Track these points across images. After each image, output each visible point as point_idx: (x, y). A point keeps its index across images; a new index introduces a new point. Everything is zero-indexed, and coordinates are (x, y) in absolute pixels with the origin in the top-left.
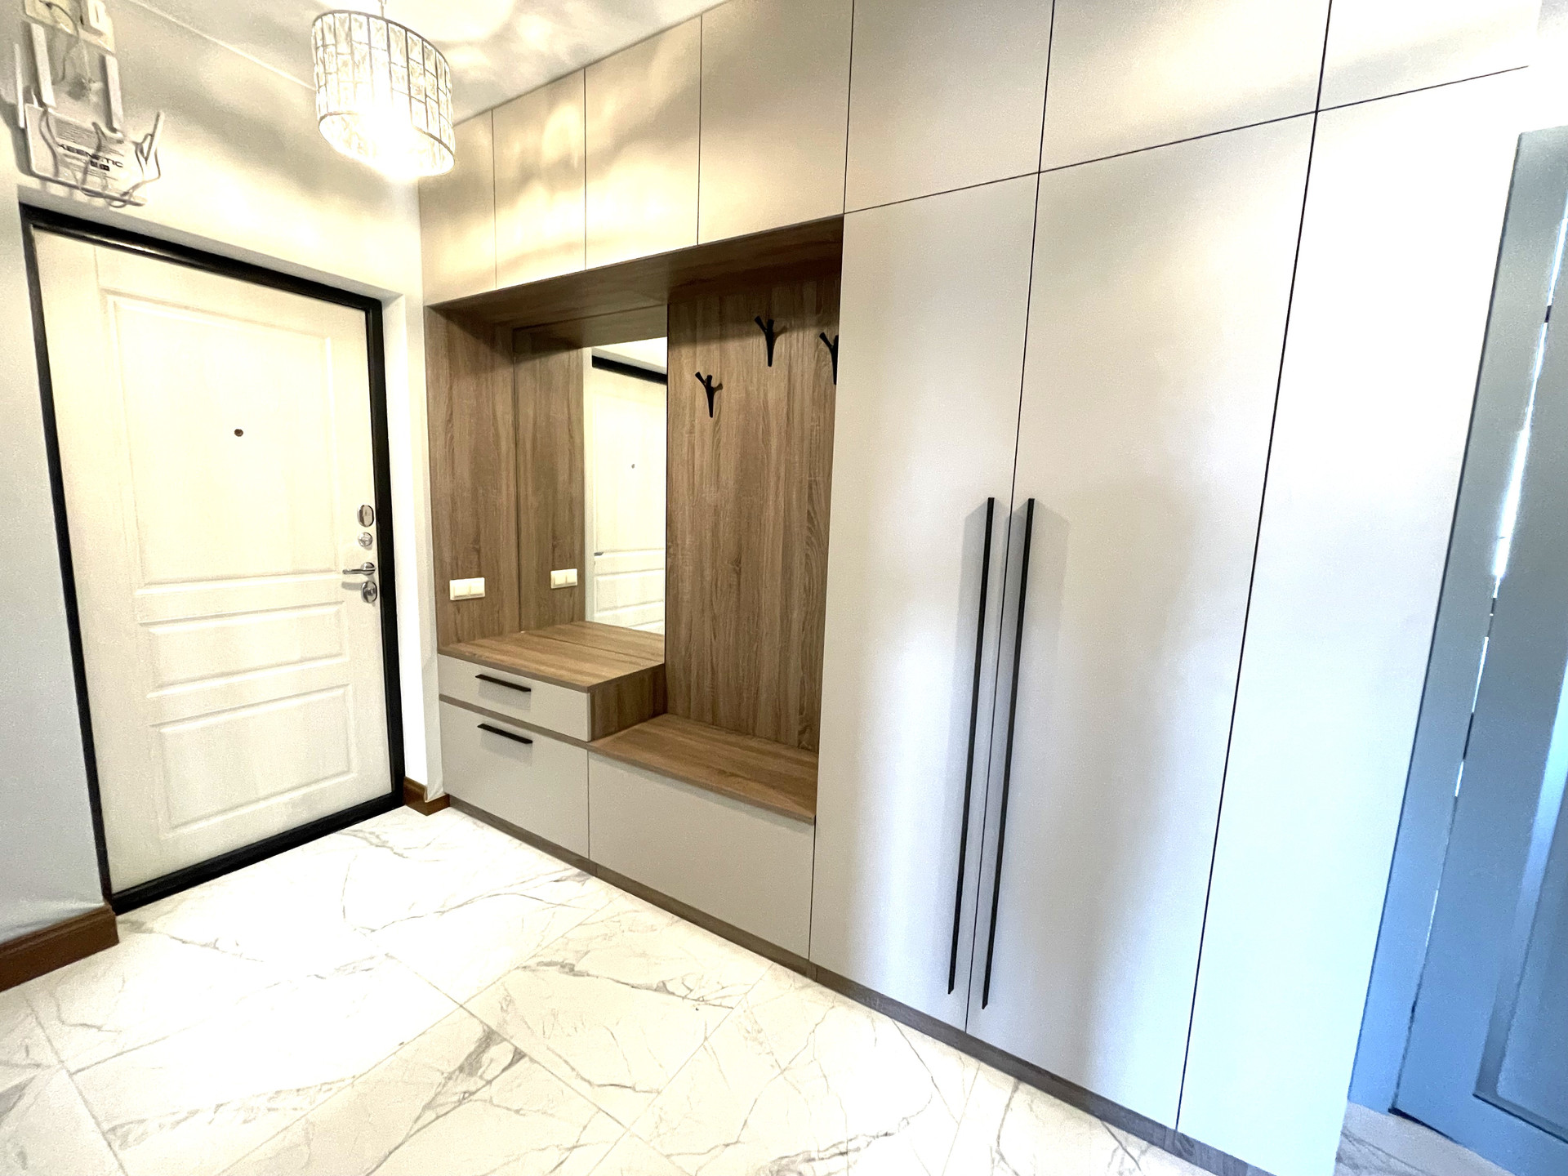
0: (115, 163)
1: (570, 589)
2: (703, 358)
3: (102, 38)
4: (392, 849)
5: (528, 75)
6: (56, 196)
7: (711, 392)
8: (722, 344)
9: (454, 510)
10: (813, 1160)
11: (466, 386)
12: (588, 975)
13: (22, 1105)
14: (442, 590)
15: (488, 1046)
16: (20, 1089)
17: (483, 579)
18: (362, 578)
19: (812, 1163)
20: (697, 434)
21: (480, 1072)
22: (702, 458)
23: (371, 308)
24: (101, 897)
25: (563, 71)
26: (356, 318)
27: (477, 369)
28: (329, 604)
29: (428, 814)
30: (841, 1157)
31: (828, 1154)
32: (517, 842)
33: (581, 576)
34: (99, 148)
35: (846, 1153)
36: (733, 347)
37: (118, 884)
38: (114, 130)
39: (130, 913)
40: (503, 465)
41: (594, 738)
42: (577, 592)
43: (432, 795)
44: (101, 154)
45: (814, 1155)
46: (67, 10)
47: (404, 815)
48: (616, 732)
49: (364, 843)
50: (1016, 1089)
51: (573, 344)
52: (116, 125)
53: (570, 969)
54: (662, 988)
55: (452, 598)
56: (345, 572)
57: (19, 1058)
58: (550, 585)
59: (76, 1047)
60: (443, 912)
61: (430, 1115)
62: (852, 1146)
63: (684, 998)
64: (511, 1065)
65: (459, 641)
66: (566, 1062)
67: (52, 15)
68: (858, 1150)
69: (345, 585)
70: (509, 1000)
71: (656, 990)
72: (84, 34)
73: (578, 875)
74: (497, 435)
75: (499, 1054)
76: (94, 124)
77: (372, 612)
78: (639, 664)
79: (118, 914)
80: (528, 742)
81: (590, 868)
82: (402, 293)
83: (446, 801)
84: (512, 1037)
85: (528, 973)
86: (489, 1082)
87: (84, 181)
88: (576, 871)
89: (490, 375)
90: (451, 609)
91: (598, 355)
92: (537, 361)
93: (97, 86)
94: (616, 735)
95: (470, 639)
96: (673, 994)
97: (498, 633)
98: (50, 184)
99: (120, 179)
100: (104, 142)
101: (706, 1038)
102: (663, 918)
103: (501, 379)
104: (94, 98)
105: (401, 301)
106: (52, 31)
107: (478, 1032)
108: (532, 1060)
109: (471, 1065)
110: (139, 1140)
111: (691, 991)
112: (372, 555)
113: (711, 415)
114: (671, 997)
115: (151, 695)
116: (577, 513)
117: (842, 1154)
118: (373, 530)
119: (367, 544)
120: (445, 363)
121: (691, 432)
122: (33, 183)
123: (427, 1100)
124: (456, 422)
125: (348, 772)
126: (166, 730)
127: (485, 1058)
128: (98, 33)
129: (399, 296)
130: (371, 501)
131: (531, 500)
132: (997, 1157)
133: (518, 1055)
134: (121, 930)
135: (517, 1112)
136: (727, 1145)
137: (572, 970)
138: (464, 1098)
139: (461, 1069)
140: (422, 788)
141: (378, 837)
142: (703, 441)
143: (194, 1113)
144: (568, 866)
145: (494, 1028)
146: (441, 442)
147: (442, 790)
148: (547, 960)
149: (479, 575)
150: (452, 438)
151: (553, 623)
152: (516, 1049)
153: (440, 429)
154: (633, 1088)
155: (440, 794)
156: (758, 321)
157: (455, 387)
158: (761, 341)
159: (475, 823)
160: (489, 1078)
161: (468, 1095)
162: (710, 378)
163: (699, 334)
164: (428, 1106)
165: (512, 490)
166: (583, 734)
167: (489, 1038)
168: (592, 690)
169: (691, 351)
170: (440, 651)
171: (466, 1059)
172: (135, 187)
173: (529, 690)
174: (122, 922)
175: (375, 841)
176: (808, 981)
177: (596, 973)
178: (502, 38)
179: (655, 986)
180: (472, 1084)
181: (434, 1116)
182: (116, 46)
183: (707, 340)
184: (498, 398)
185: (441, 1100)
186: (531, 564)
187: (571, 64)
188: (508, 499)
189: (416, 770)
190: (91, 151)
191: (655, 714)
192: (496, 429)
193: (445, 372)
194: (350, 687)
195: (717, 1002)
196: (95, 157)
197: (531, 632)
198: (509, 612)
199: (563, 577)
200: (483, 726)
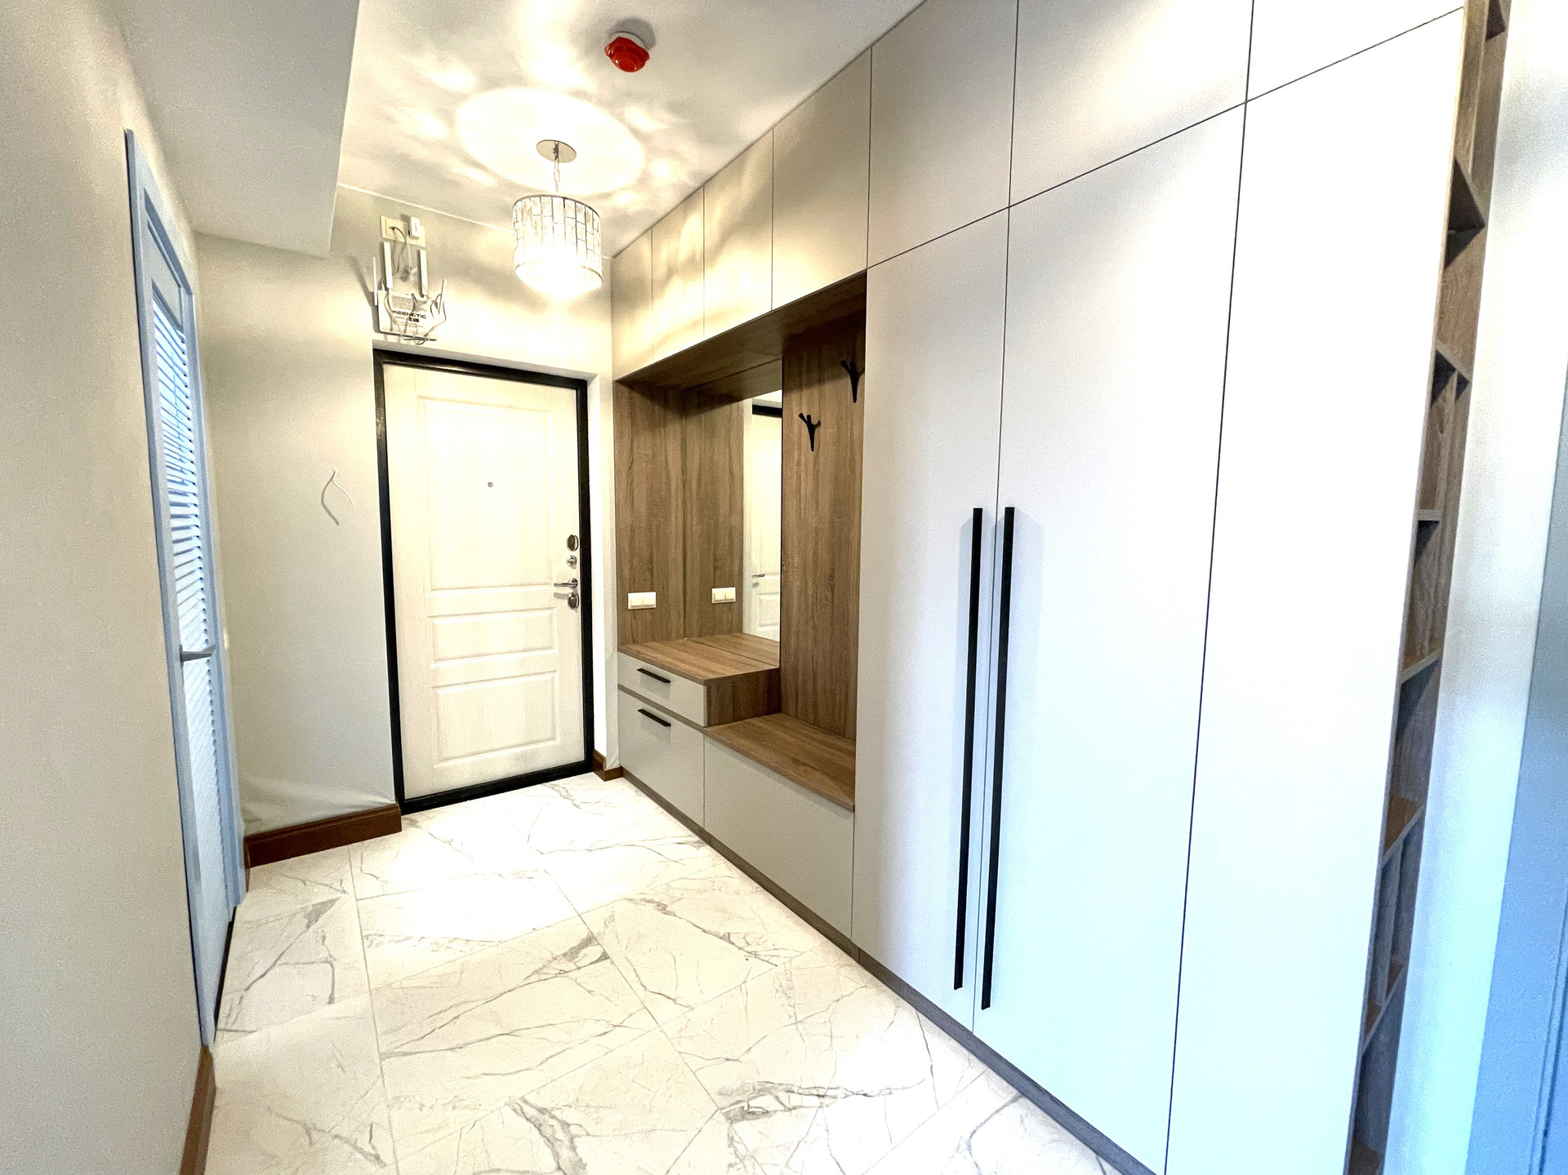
0: (422, 316)
1: (728, 604)
2: (805, 402)
3: (420, 240)
4: (573, 801)
5: (668, 199)
6: (393, 342)
7: (812, 428)
8: (822, 388)
9: (633, 537)
10: (793, 1092)
11: (644, 443)
12: (674, 915)
13: (332, 909)
14: (622, 601)
15: (587, 945)
16: (332, 902)
17: (654, 593)
18: (568, 591)
19: (791, 1094)
20: (803, 467)
21: (576, 960)
22: (807, 488)
23: (580, 386)
24: (394, 798)
25: (690, 191)
26: (569, 396)
27: (654, 425)
28: (543, 609)
29: (606, 779)
30: (817, 1098)
31: (807, 1092)
32: (661, 810)
33: (739, 594)
34: (414, 308)
35: (823, 1096)
36: (828, 387)
37: (410, 793)
38: (422, 296)
39: (411, 815)
40: (673, 500)
41: (709, 725)
42: (735, 607)
43: (610, 765)
44: (414, 312)
45: (795, 1089)
46: (402, 231)
47: (591, 778)
48: (729, 723)
49: (556, 794)
50: (1014, 1100)
51: (734, 397)
52: (424, 293)
53: (663, 908)
54: (727, 938)
55: (629, 608)
56: (556, 585)
57: (337, 885)
58: (711, 600)
59: (365, 886)
60: (591, 851)
61: (535, 978)
62: (830, 1093)
63: (740, 948)
64: (596, 962)
65: (634, 642)
66: (635, 970)
67: (395, 234)
68: (835, 1097)
69: (557, 596)
70: (612, 918)
71: (721, 938)
72: (410, 241)
73: (698, 842)
74: (668, 477)
75: (593, 952)
76: (413, 295)
77: (576, 615)
78: (759, 668)
79: (403, 814)
80: (667, 724)
81: (706, 838)
82: (595, 372)
83: (619, 773)
84: (605, 944)
85: (632, 904)
86: (579, 968)
87: (405, 331)
88: (697, 838)
89: (662, 428)
90: (628, 616)
91: (755, 404)
92: (703, 415)
93: (415, 270)
94: (729, 725)
95: (643, 642)
96: (733, 944)
97: (666, 638)
98: (388, 336)
99: (422, 328)
100: (417, 305)
101: (745, 982)
102: (751, 885)
103: (672, 431)
104: (412, 278)
105: (597, 380)
106: (394, 243)
107: (584, 935)
108: (612, 962)
109: (572, 954)
110: (377, 945)
111: (749, 944)
112: (576, 573)
113: (813, 450)
114: (732, 946)
115: (433, 666)
116: (736, 539)
117: (818, 1096)
118: (577, 553)
119: (572, 563)
120: (628, 422)
121: (799, 464)
122: (381, 337)
123: (537, 967)
124: (635, 467)
125: (553, 739)
126: (441, 692)
127: (583, 952)
128: (417, 238)
129: (595, 376)
130: (577, 533)
131: (696, 529)
132: (964, 1146)
133: (605, 957)
134: (404, 823)
135: (590, 992)
136: (728, 1060)
137: (664, 909)
138: (560, 973)
139: (565, 955)
140: (603, 758)
141: (567, 791)
142: (806, 470)
143: (407, 939)
144: (690, 833)
145: (595, 935)
146: (624, 485)
147: (617, 762)
148: (648, 898)
149: (652, 591)
150: (632, 481)
151: (713, 634)
152: (605, 952)
153: (624, 475)
154: (674, 1000)
155: (616, 765)
156: (844, 364)
157: (635, 442)
158: (848, 381)
159: (637, 792)
160: (581, 966)
161: (563, 972)
162: (809, 417)
163: (804, 379)
164: (536, 972)
165: (681, 520)
166: (701, 720)
167: (590, 940)
168: (708, 683)
169: (799, 394)
170: (619, 650)
171: (569, 950)
172: (432, 330)
173: (669, 682)
174: (405, 819)
175: (564, 793)
176: (853, 962)
177: (680, 915)
178: (643, 181)
179: (721, 935)
180: (566, 965)
181: (537, 979)
182: (427, 243)
183: (809, 384)
184: (670, 447)
185: (545, 971)
186: (694, 582)
187: (694, 184)
188: (676, 528)
189: (600, 746)
190: (410, 312)
191: (770, 712)
192: (668, 472)
193: (627, 431)
194: (557, 673)
195: (766, 958)
196: (412, 314)
197: (694, 639)
198: (676, 623)
199: (722, 594)
200: (642, 711)
